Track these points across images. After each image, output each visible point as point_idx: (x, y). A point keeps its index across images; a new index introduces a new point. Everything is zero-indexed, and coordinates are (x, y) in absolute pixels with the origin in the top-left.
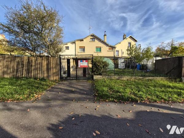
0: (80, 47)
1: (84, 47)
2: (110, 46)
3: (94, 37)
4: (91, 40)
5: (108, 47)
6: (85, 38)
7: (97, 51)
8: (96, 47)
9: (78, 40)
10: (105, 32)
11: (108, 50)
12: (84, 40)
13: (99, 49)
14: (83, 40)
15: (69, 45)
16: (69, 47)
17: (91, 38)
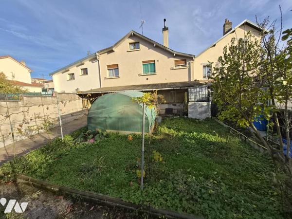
0: (108, 66)
1: (117, 65)
2: (177, 56)
3: (138, 40)
4: (132, 47)
5: (173, 60)
6: (116, 44)
7: (146, 70)
8: (143, 62)
9: (102, 52)
10: (165, 20)
11: (173, 65)
12: (114, 49)
13: (150, 66)
14: (112, 51)
15: (87, 64)
16: (87, 69)
17: (130, 44)
